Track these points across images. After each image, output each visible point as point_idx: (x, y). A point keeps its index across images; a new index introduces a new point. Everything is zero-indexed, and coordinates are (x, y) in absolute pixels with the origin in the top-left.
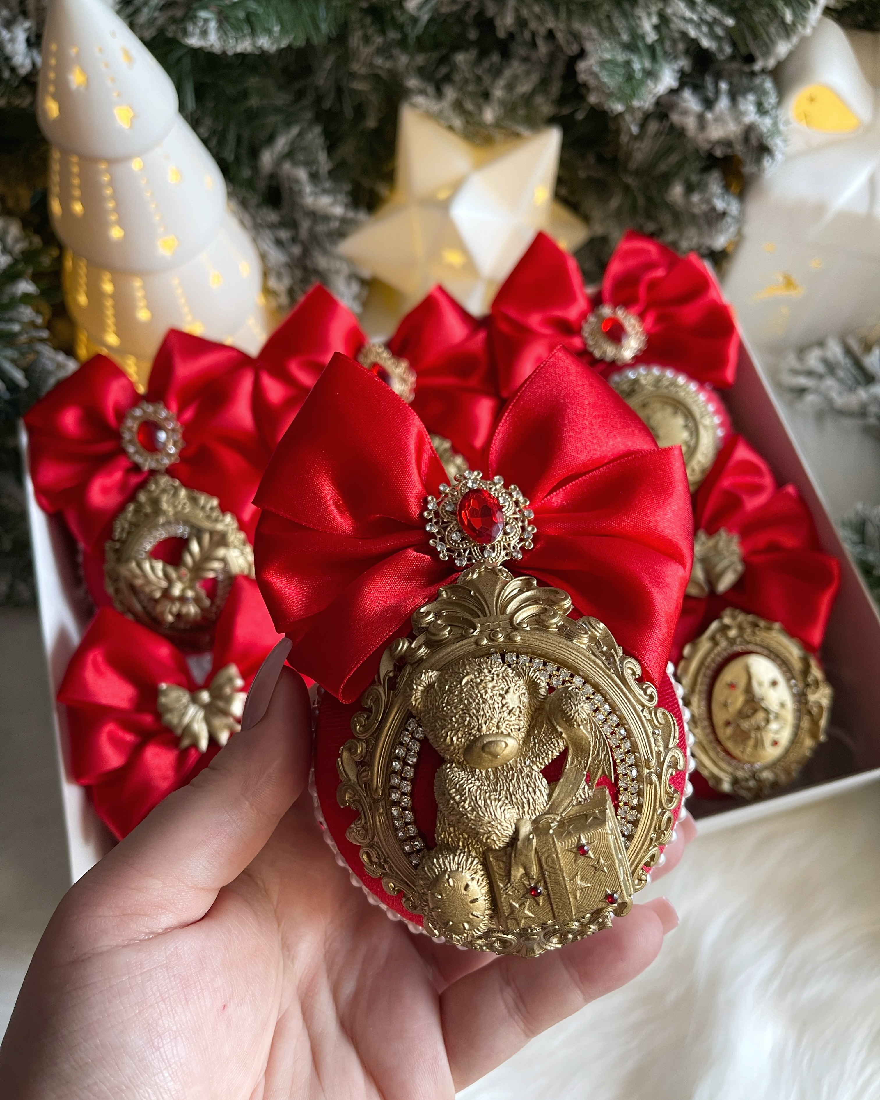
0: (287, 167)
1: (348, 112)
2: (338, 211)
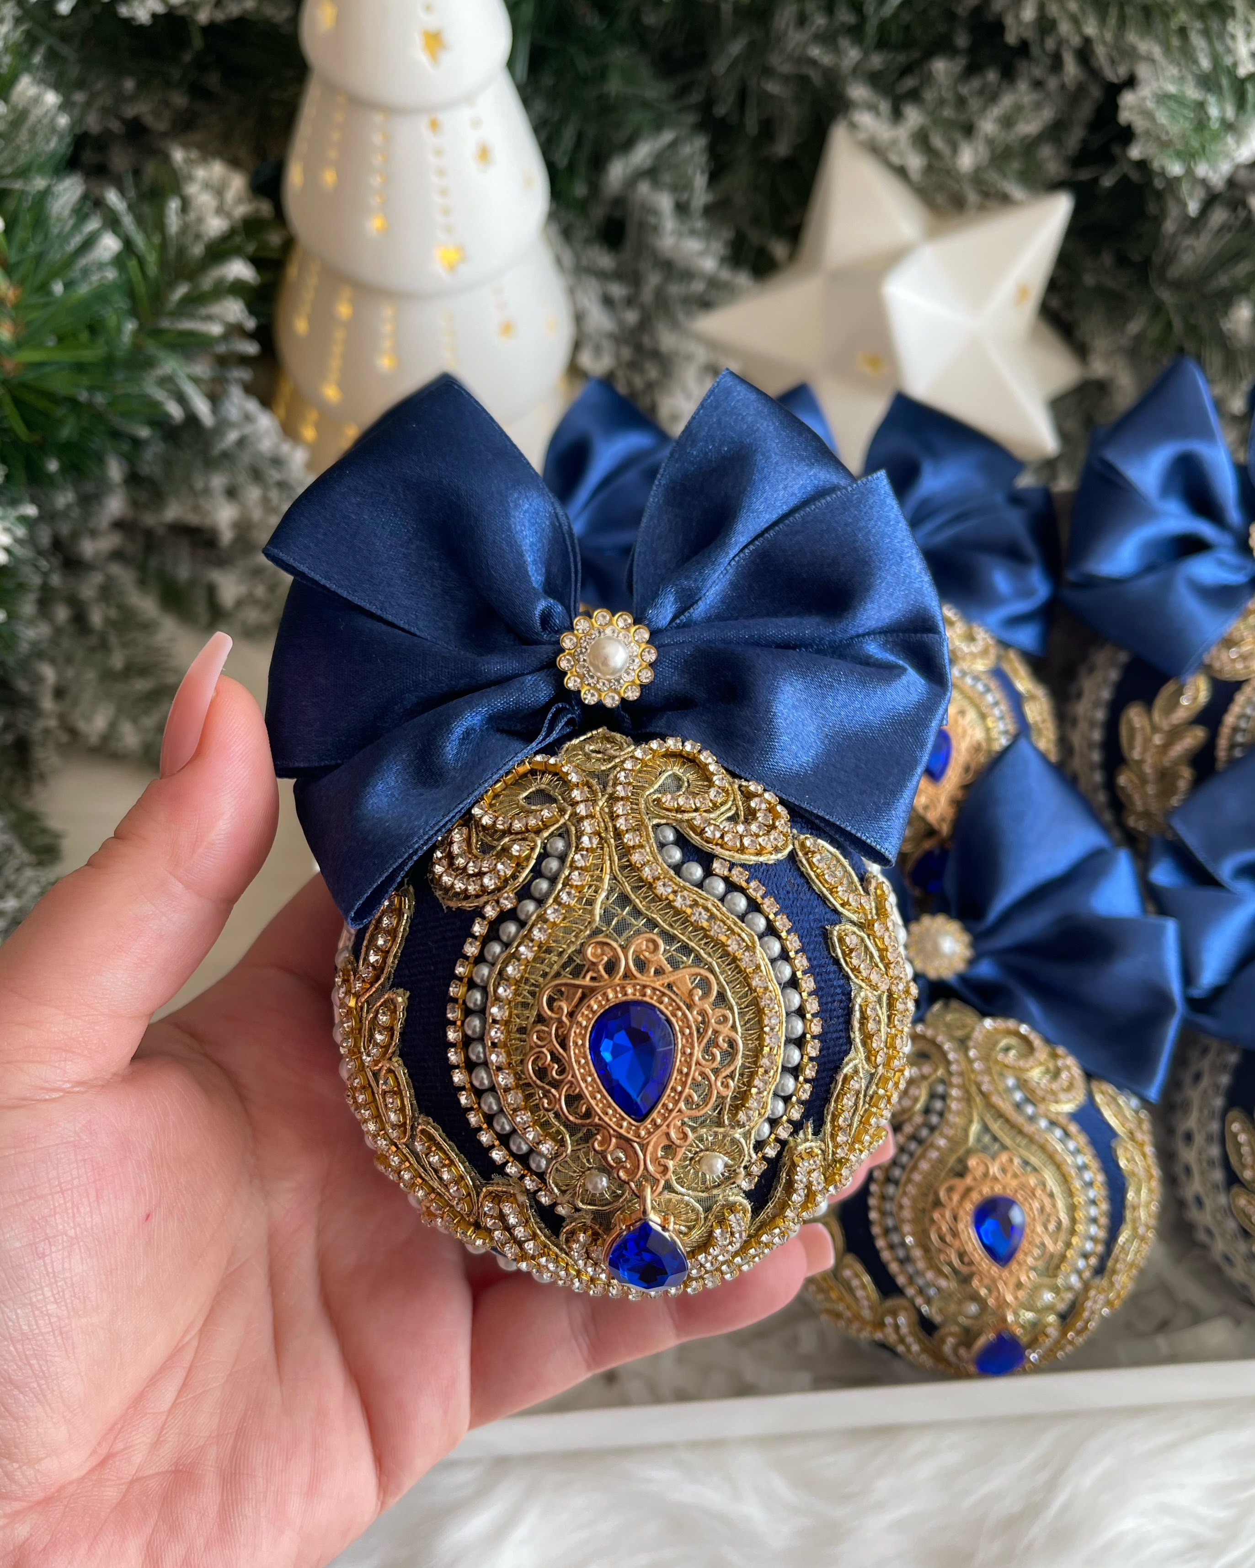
0: (644, 188)
1: (751, 125)
2: (709, 265)
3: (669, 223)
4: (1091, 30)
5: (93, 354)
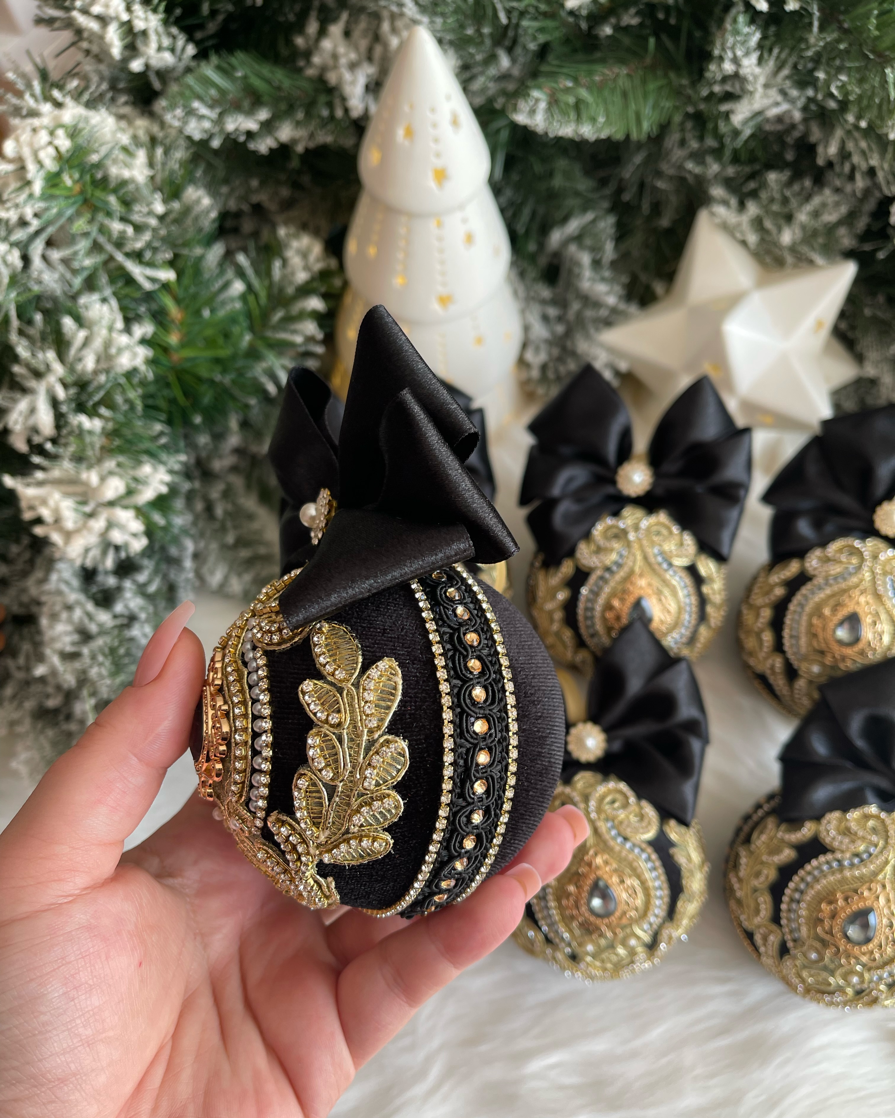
0: (573, 248)
1: (646, 207)
2: (611, 300)
3: (587, 273)
4: (874, 162)
5: (224, 353)
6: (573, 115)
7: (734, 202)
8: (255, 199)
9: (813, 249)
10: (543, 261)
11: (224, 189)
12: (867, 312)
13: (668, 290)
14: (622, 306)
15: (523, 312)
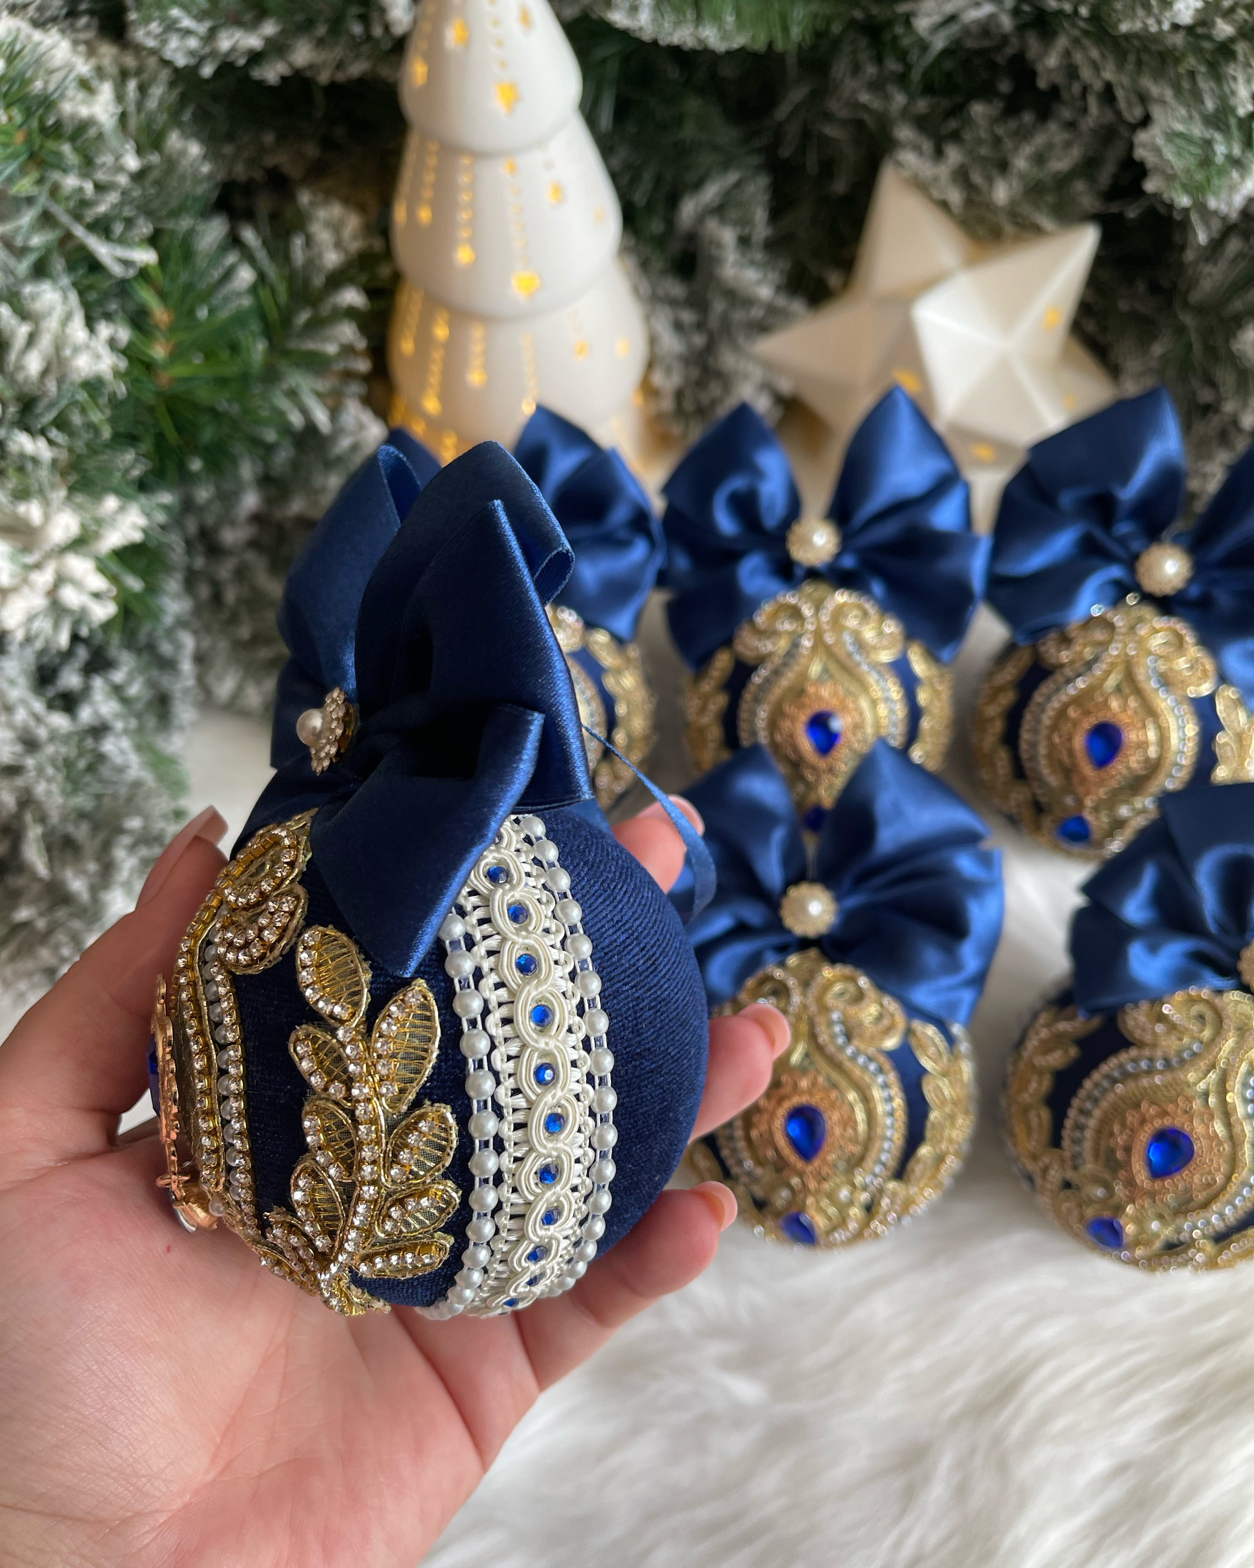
0: (712, 224)
1: (812, 166)
2: (765, 292)
3: (732, 255)
4: (1108, 74)
5: (231, 370)
6: (690, 15)
7: (927, 146)
8: (271, 161)
9: (1038, 208)
10: (675, 247)
11: (228, 149)
12: (1123, 305)
13: (846, 284)
14: (781, 301)
15: (648, 318)
